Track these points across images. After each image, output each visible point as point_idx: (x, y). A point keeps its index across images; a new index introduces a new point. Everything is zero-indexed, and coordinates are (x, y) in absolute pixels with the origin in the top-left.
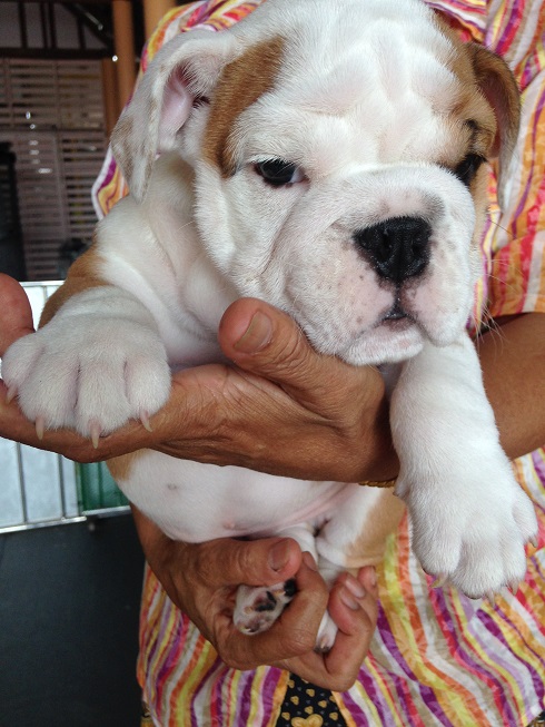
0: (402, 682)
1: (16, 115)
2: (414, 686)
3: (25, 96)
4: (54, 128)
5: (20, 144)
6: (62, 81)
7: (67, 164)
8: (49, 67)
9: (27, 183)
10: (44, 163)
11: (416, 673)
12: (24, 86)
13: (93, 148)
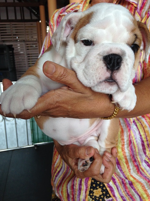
0: (123, 180)
1: (14, 38)
2: (127, 181)
3: (16, 32)
4: (24, 41)
5: (15, 45)
6: (26, 28)
7: (28, 50)
8: (23, 24)
9: (17, 56)
10: (22, 50)
11: (127, 178)
12: (16, 30)
13: (34, 46)
